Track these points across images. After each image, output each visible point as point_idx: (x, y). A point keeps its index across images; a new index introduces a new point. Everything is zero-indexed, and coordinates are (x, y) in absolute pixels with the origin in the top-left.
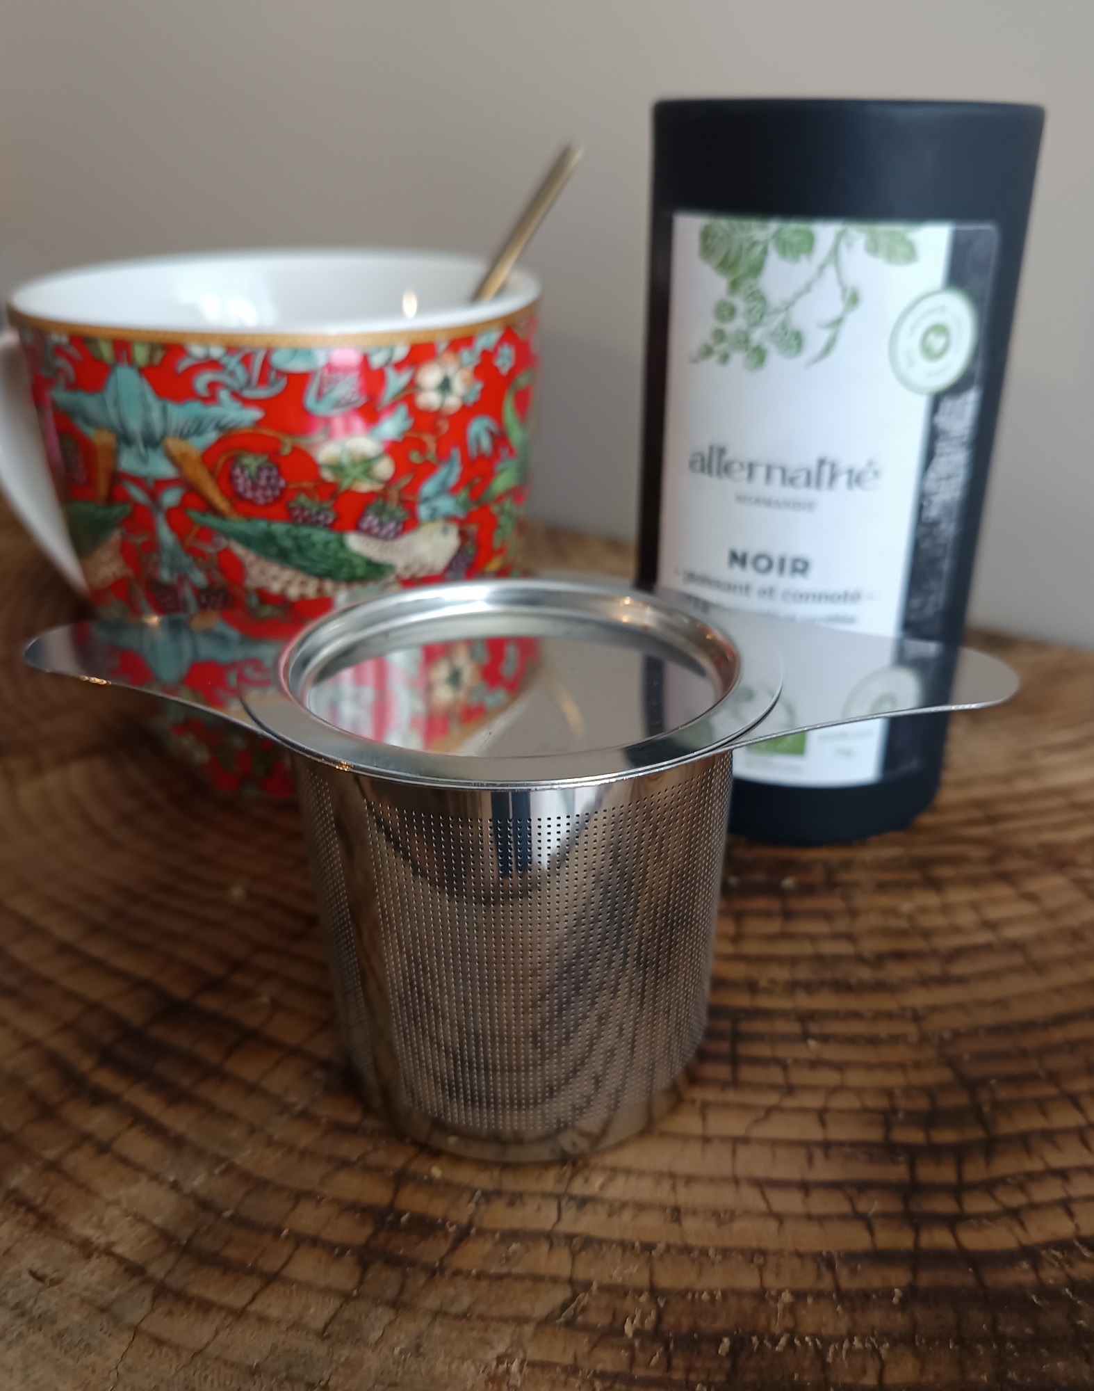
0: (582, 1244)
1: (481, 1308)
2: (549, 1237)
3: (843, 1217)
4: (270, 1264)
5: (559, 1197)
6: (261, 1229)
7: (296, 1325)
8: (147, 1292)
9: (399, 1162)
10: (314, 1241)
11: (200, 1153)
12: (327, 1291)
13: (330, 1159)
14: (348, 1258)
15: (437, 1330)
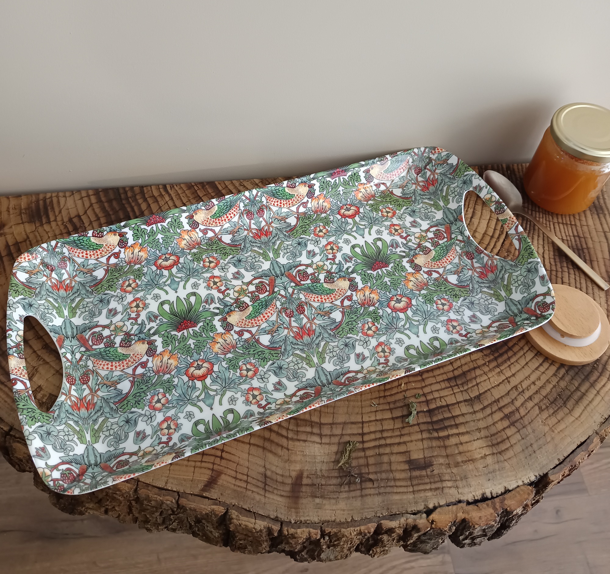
0: (530, 398)
1: (532, 418)
2: (526, 401)
3: (550, 366)
4: (505, 437)
5: (520, 394)
6: (497, 433)
7: (519, 441)
8: (499, 455)
9: (496, 408)
10: (505, 429)
11: (473, 431)
12: (515, 433)
13: (489, 415)
14: (511, 427)
15: (532, 425)
